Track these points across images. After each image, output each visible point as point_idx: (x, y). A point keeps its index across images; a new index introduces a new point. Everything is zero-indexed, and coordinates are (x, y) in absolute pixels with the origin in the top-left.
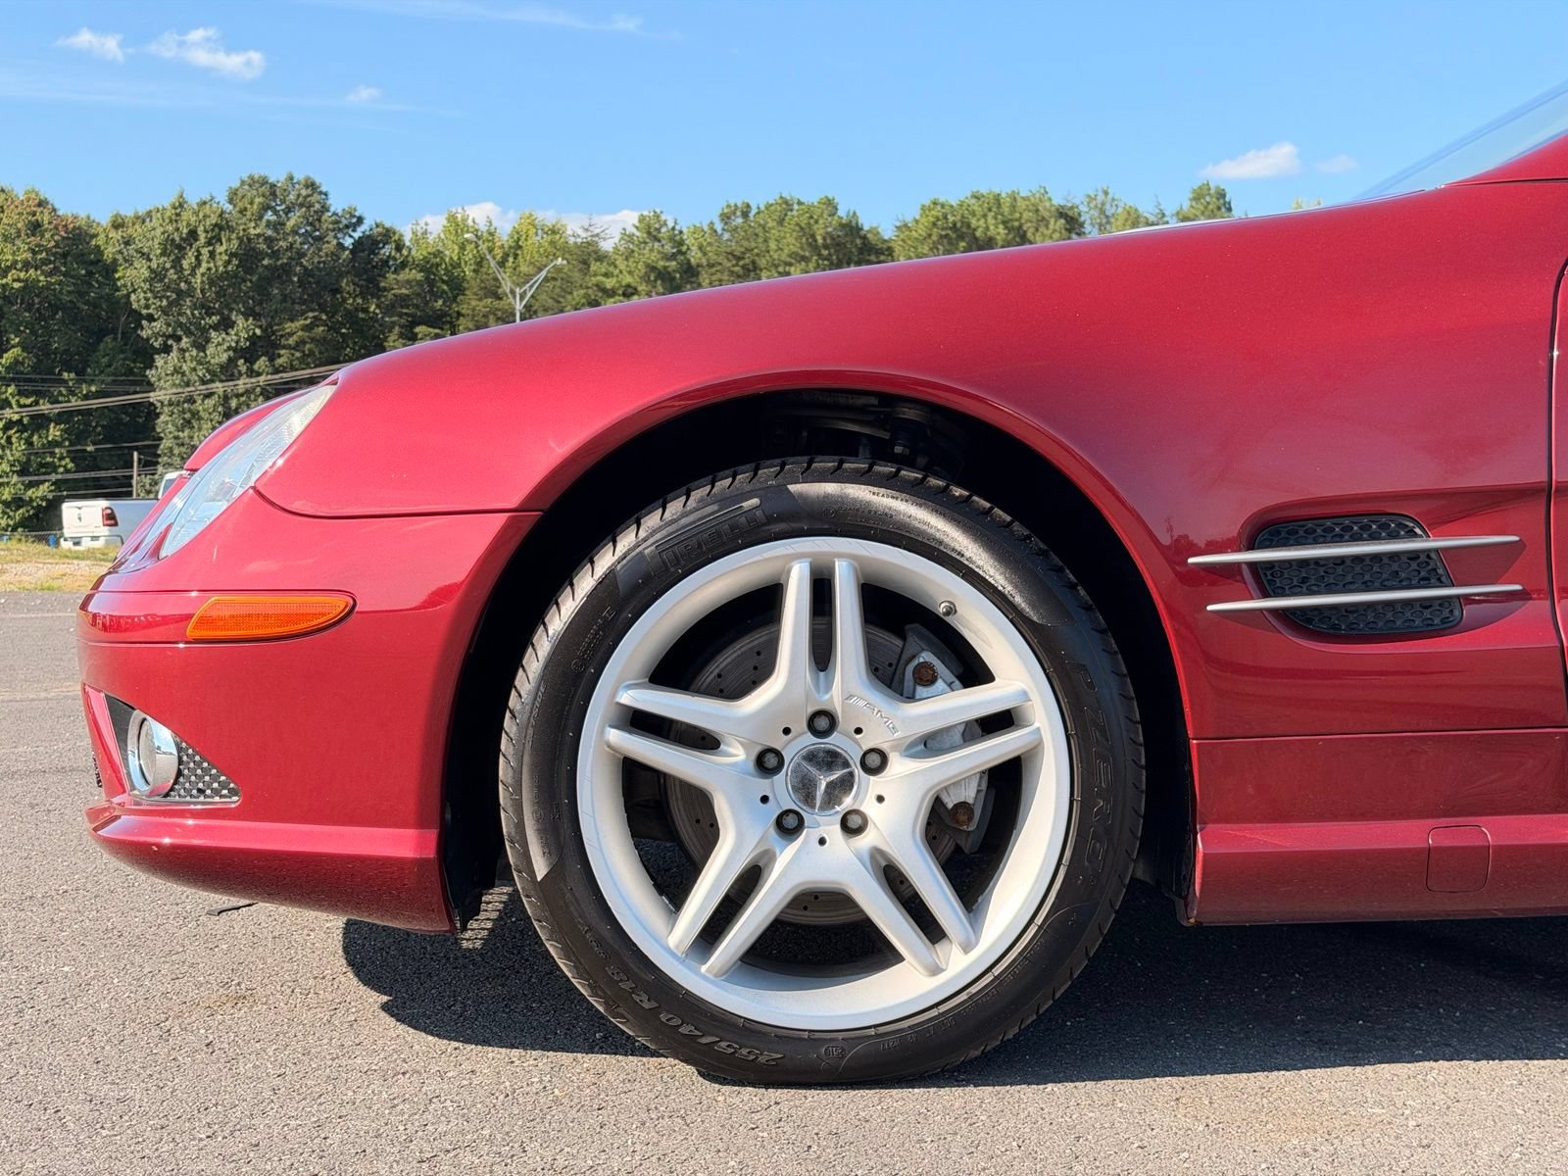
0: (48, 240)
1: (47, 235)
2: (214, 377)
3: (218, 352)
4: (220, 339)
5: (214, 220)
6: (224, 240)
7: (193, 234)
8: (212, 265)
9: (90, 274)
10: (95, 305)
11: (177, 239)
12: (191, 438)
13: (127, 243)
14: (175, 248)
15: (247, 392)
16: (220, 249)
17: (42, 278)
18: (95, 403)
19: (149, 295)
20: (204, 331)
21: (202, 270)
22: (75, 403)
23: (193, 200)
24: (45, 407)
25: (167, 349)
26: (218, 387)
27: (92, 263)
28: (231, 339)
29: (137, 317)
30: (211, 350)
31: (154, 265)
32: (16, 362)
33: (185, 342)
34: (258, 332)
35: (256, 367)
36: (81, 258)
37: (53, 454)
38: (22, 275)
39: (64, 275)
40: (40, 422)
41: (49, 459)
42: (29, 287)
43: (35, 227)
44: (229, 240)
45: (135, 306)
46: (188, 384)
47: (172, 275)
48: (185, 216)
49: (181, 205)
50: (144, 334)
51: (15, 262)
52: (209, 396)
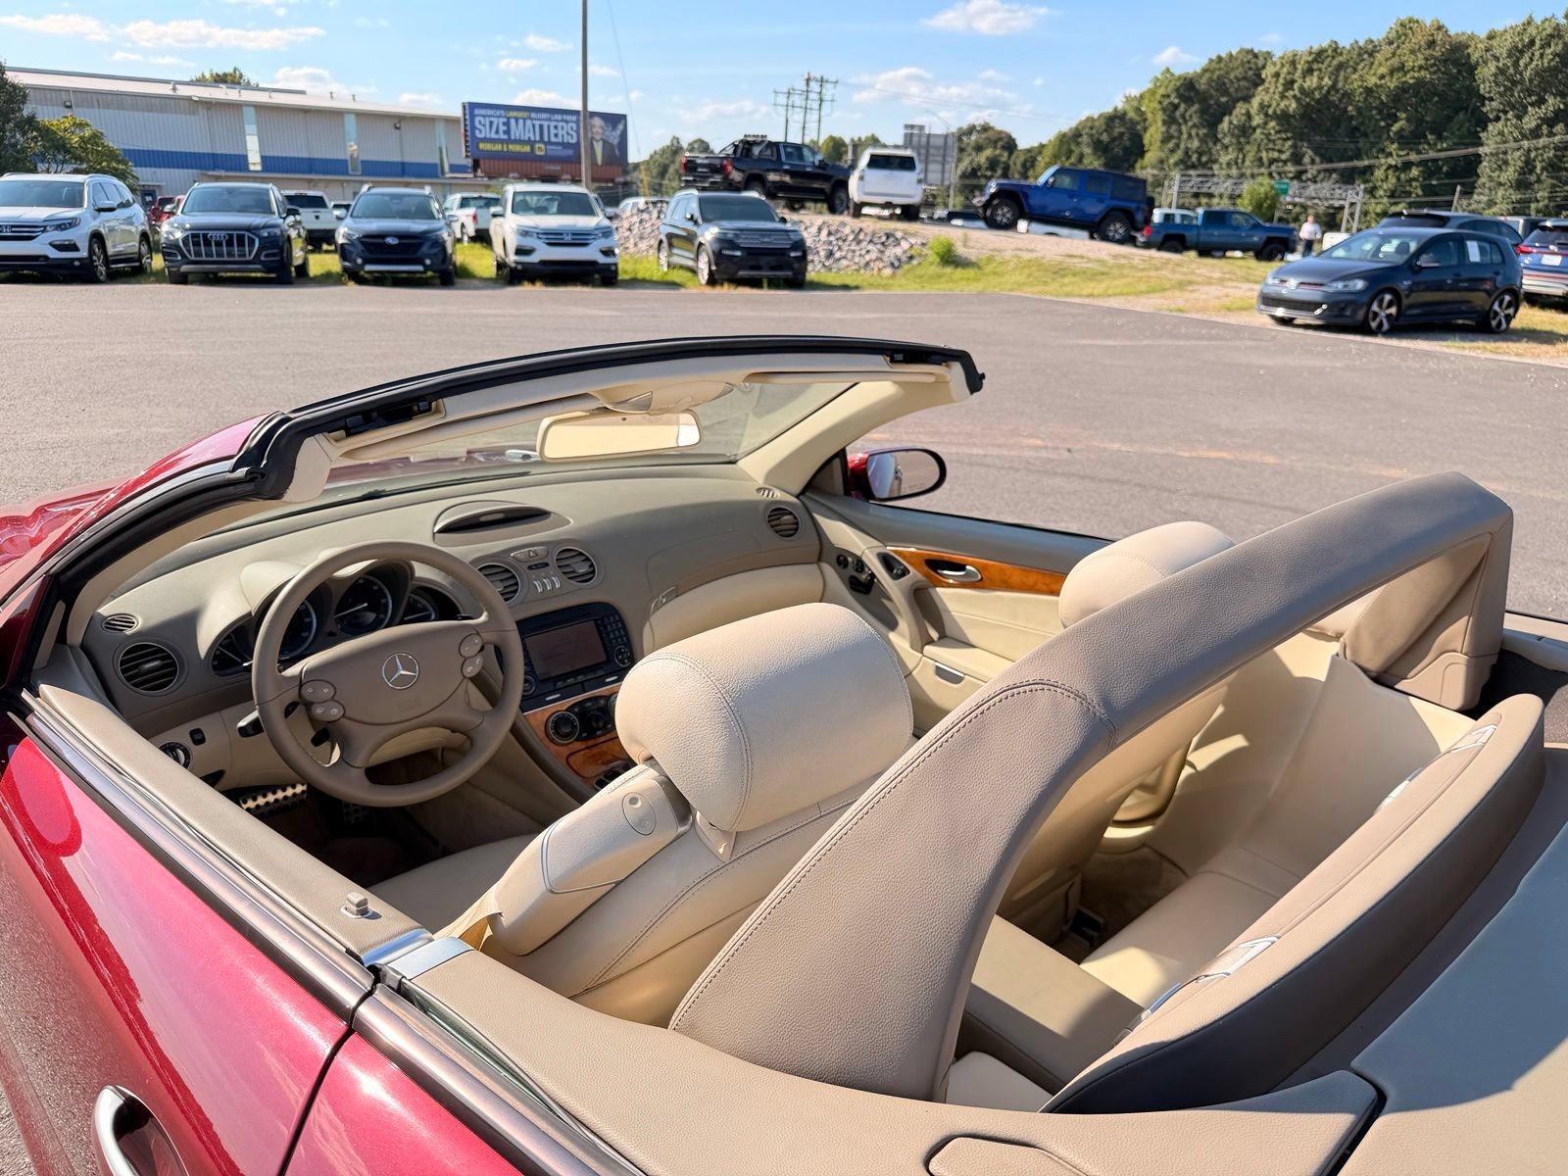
0: (1437, 52)
1: (1437, 49)
2: (1524, 137)
3: (1530, 122)
4: (1534, 112)
5: (1549, 31)
6: (1552, 45)
7: (1532, 42)
8: (1540, 63)
9: (1459, 72)
10: (1458, 92)
11: (1520, 46)
12: (1499, 177)
13: (1487, 50)
14: (1516, 52)
15: (1544, 147)
16: (1548, 51)
17: (1428, 76)
18: (1443, 155)
19: (1493, 84)
20: (1525, 108)
21: (1533, 65)
22: (1432, 154)
23: (1538, 20)
24: (1413, 157)
25: (1498, 119)
26: (1525, 144)
27: (1463, 65)
28: (1542, 111)
29: (1482, 99)
30: (1526, 119)
31: (1501, 65)
32: (1402, 129)
33: (1510, 115)
34: (1562, 106)
35: (1554, 131)
36: (1456, 63)
37: (1411, 186)
38: (1416, 75)
39: (1443, 73)
40: (1407, 166)
41: (1408, 188)
42: (1420, 82)
43: (1432, 44)
44: (1557, 44)
45: (1482, 91)
46: (1505, 142)
47: (1512, 71)
48: (1529, 30)
49: (1529, 23)
50: (1484, 110)
51: (1414, 67)
52: (1518, 149)
